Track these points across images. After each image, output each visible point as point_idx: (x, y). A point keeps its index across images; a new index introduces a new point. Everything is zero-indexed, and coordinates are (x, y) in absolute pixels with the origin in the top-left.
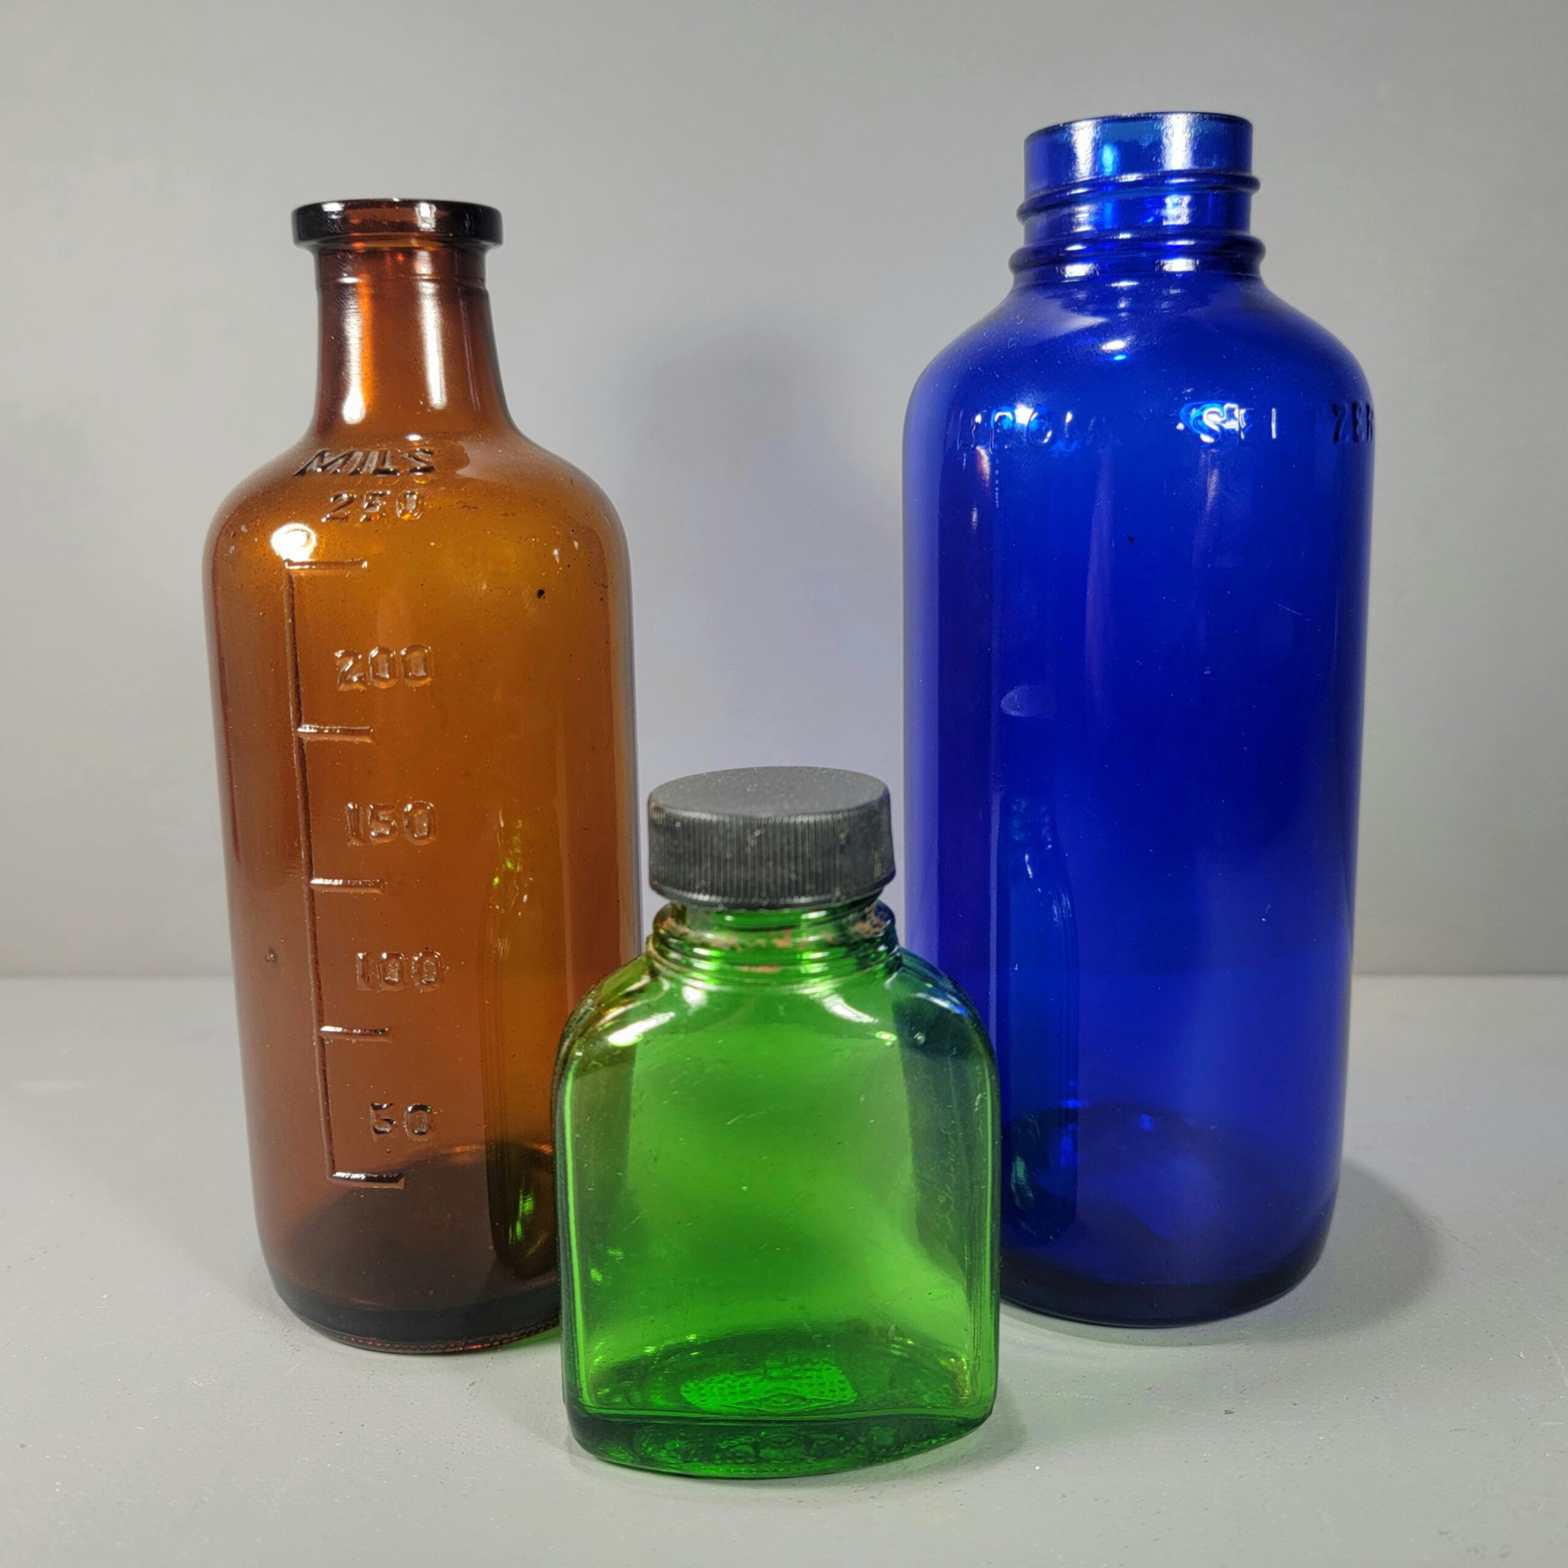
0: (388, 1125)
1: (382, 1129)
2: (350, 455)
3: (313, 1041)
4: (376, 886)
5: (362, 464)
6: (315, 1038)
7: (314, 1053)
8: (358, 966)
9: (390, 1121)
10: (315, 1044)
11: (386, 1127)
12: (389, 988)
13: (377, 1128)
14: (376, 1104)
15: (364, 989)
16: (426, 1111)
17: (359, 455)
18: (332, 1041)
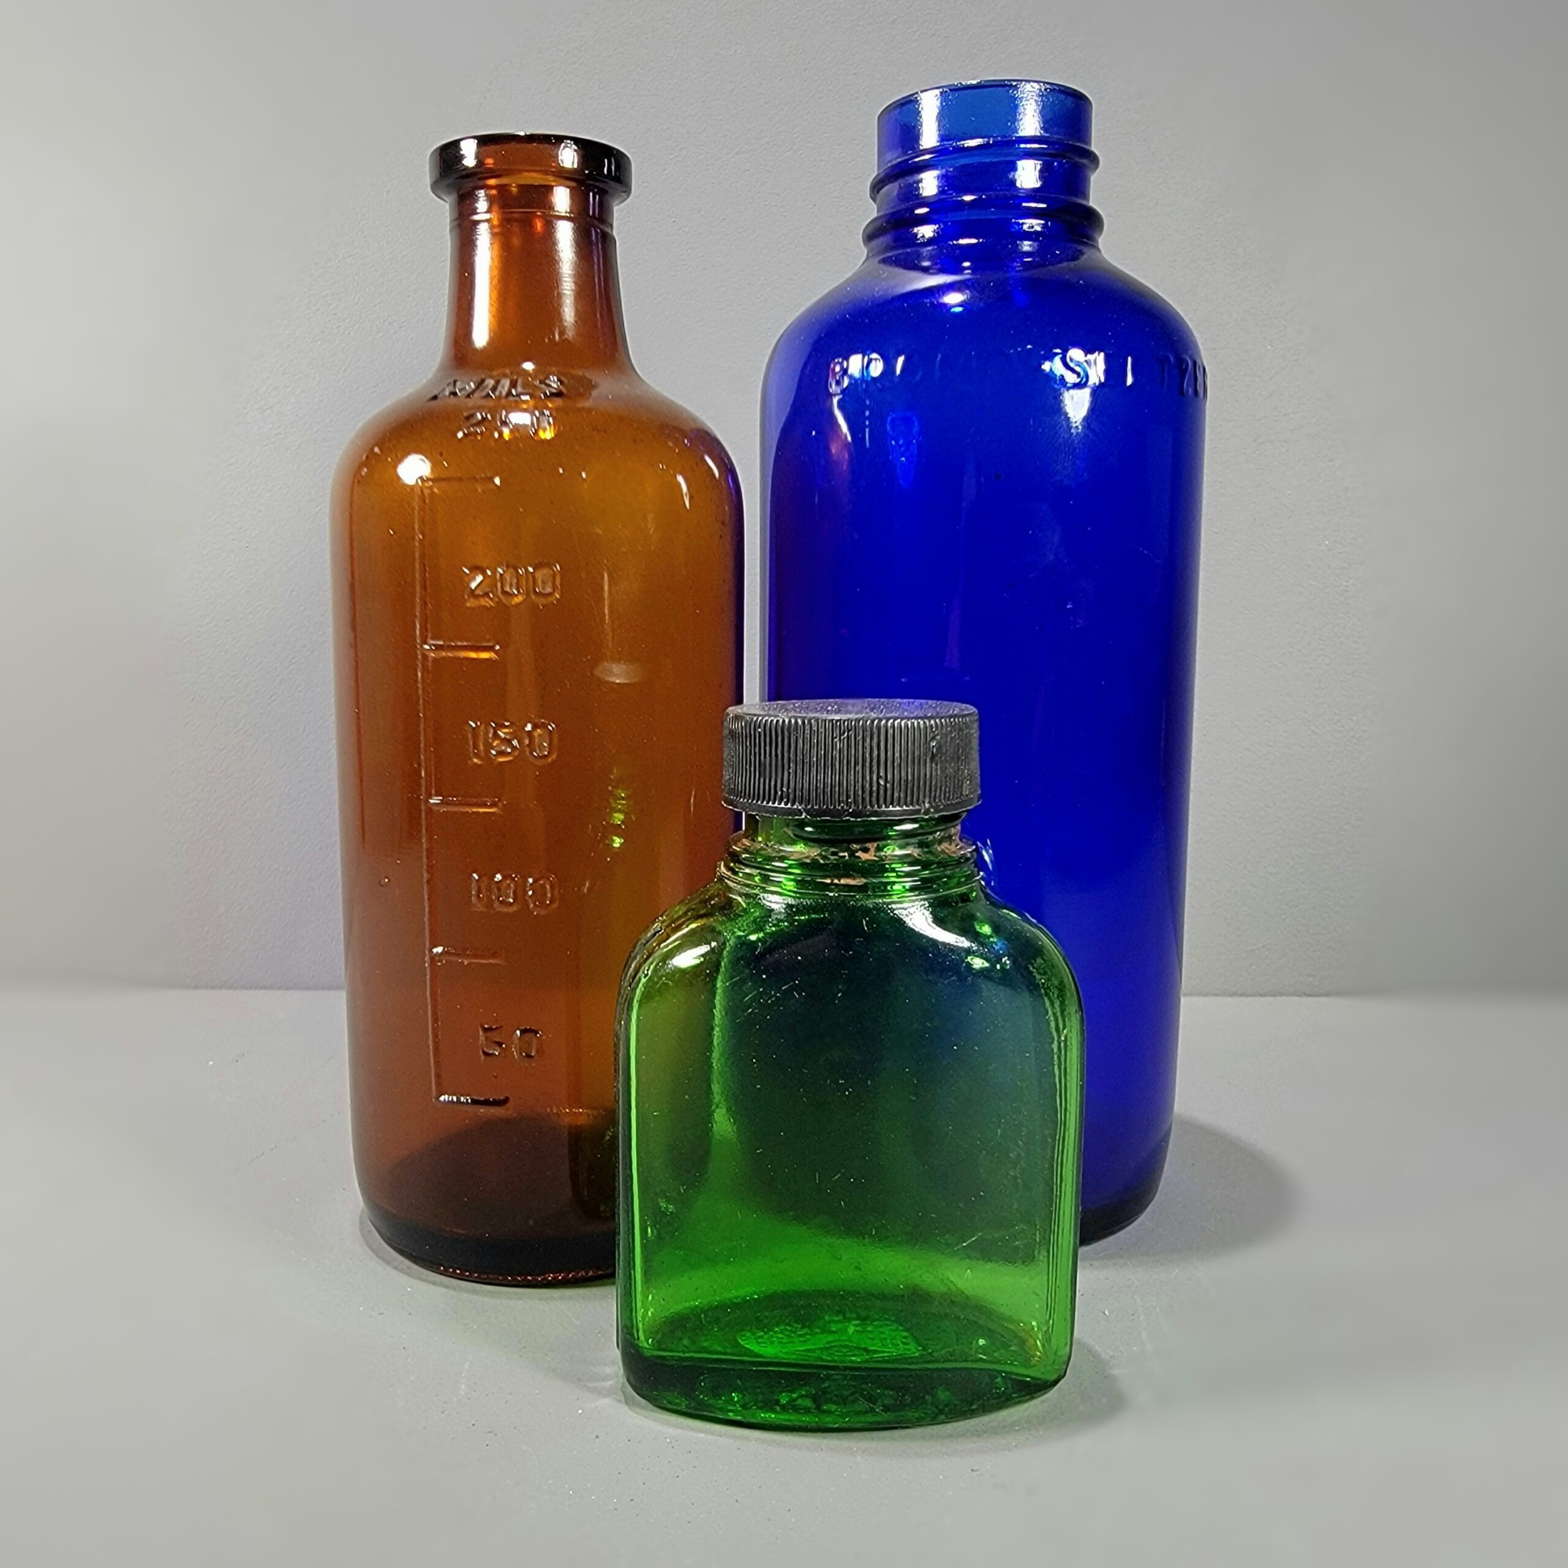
0: (497, 1048)
1: (491, 1052)
2: (483, 381)
3: (425, 963)
4: (494, 805)
5: (494, 389)
6: (427, 958)
7: (425, 975)
8: (474, 886)
9: (500, 1044)
10: (427, 965)
11: (495, 1050)
12: (505, 910)
13: (485, 1049)
14: (486, 1026)
15: (479, 910)
16: (536, 1035)
17: (490, 382)
18: (444, 962)
